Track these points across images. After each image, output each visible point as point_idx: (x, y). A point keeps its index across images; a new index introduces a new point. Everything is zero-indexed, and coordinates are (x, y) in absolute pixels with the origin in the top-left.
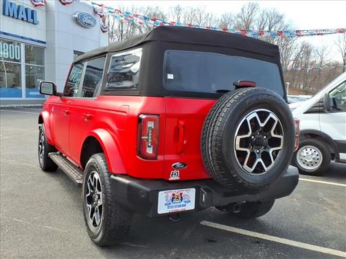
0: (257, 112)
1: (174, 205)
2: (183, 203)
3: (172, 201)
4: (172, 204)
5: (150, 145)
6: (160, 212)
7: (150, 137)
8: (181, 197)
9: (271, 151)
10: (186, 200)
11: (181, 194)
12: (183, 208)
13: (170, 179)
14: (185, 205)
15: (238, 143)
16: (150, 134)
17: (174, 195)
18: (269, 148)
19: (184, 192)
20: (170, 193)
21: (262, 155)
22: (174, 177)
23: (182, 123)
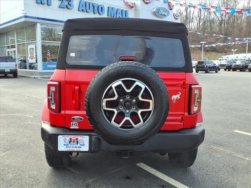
0: (122, 81)
1: (71, 146)
2: (78, 145)
3: (70, 143)
4: (69, 146)
5: (53, 103)
6: (60, 149)
7: (53, 98)
8: (77, 141)
9: (139, 112)
10: (81, 143)
11: (77, 139)
12: (79, 149)
13: (71, 128)
14: (80, 147)
15: (104, 104)
16: (53, 96)
17: (71, 139)
18: (137, 110)
19: (80, 138)
20: (68, 138)
21: (130, 115)
22: (74, 126)
23: (77, 88)
